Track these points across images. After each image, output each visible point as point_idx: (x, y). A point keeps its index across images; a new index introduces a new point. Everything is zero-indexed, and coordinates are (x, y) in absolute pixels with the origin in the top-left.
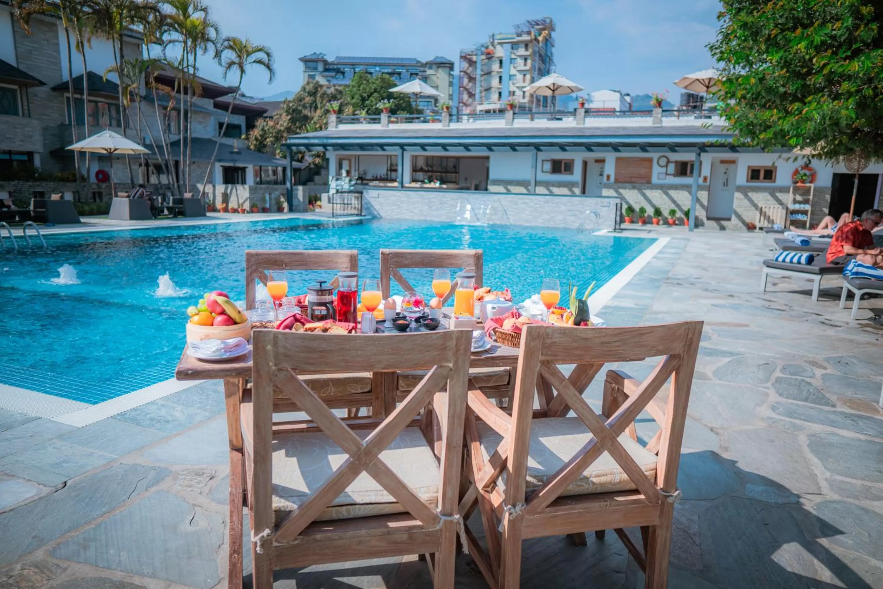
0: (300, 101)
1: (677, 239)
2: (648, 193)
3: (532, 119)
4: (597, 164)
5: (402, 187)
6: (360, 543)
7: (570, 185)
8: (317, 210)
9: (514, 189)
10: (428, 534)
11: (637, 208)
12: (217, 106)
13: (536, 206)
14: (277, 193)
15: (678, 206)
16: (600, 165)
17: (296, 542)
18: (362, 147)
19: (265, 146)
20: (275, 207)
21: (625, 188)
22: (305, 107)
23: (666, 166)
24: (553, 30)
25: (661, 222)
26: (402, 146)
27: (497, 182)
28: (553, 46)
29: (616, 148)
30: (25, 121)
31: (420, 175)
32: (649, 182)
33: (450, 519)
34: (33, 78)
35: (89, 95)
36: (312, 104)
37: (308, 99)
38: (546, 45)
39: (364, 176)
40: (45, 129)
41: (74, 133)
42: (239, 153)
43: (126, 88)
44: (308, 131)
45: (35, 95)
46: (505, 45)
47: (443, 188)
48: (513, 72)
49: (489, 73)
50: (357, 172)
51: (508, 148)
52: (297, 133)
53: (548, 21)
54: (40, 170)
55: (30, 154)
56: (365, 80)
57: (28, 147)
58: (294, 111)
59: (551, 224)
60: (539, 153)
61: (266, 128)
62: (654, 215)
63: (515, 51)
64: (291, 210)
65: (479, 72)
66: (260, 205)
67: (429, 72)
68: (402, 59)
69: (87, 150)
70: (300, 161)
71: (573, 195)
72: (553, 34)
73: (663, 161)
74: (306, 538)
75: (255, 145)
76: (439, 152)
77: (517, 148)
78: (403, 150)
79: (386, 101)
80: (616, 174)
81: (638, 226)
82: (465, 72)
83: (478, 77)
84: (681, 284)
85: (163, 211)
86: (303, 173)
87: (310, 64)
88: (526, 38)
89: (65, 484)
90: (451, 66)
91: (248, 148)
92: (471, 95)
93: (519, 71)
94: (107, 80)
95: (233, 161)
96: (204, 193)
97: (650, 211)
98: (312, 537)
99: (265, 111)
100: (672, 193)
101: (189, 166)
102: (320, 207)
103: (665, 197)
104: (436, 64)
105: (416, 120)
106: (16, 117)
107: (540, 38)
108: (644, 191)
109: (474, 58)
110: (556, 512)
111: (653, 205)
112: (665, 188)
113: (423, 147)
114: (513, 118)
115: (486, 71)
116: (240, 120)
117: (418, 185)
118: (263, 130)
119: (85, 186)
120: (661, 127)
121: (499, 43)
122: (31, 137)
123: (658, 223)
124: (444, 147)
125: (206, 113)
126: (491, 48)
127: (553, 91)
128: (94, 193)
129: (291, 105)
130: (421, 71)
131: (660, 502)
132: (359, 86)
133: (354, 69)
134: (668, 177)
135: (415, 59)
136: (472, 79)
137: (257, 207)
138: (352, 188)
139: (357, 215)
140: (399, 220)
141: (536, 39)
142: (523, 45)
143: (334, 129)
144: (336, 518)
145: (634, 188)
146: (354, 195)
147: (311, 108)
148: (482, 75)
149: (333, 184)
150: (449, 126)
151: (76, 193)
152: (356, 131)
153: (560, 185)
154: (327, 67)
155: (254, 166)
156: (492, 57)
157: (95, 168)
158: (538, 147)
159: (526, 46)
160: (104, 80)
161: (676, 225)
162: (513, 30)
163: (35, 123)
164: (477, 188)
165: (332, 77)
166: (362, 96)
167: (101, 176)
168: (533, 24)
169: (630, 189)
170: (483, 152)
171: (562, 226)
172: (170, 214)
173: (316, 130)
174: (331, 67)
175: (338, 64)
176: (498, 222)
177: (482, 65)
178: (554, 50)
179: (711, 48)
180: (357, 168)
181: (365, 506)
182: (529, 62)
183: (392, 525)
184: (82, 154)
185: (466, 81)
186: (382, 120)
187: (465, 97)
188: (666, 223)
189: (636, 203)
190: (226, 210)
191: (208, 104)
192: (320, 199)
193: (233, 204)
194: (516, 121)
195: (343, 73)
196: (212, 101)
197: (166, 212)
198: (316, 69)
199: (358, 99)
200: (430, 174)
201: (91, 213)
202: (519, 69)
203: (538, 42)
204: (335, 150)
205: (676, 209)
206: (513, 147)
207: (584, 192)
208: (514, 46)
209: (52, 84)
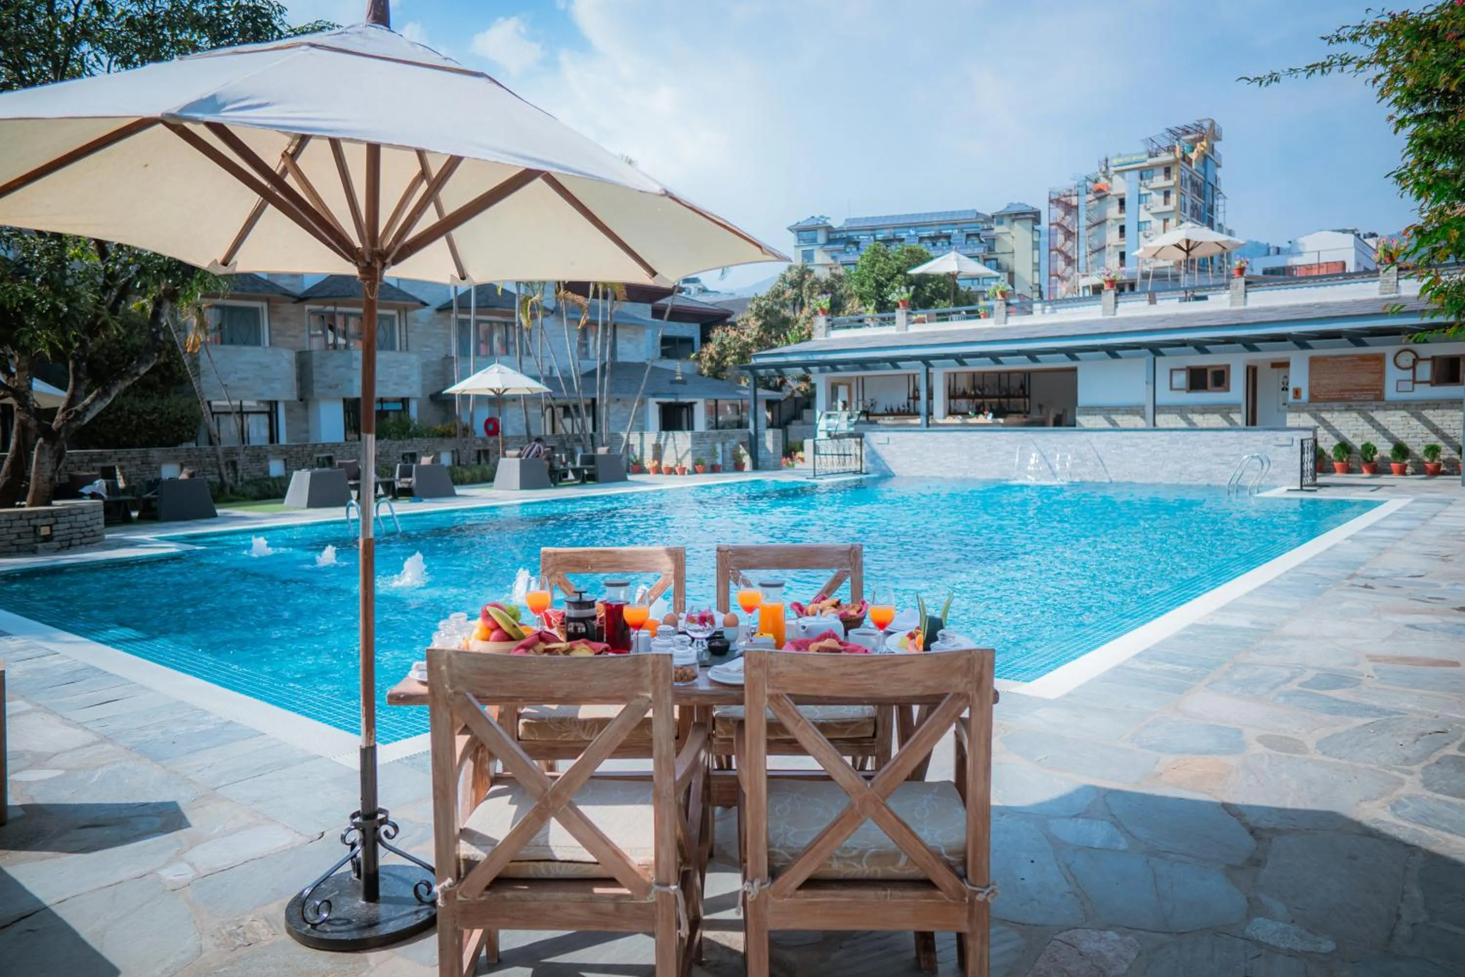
0: (778, 296)
1: (1425, 501)
2: (1379, 416)
3: (1152, 301)
4: (1275, 370)
5: (928, 425)
6: (557, 908)
7: (1225, 410)
8: (798, 465)
9: (1123, 420)
10: (639, 907)
11: (1358, 443)
12: (658, 313)
13: (1153, 449)
14: (734, 442)
15: (1444, 437)
16: (1282, 371)
17: (483, 899)
18: (862, 364)
19: (724, 369)
20: (731, 464)
21: (1331, 410)
22: (784, 305)
23: (1414, 367)
24: (1219, 139)
25: (1409, 470)
26: (926, 360)
27: (1091, 410)
28: (1218, 166)
29: (1301, 341)
30: (401, 356)
31: (963, 404)
32: (1379, 397)
33: (664, 889)
34: (414, 299)
35: (477, 313)
36: (795, 300)
37: (790, 293)
38: (1205, 165)
39: (871, 410)
40: (425, 365)
41: (456, 369)
42: (683, 382)
43: (526, 300)
44: (788, 343)
45: (416, 321)
46: (1127, 174)
47: (999, 424)
48: (1144, 216)
49: (1102, 223)
50: (860, 404)
51: (1104, 353)
52: (773, 347)
53: (1206, 125)
54: (416, 423)
55: (405, 401)
56: (883, 255)
57: (404, 393)
58: (767, 312)
59: (1184, 481)
60: (1159, 359)
61: (725, 342)
62: (1394, 456)
63: (1147, 182)
64: (756, 467)
65: (1083, 222)
66: (707, 462)
67: (998, 229)
68: (953, 213)
69: (471, 393)
70: (778, 389)
71: (1233, 427)
72: (1218, 146)
73: (1406, 359)
74: (494, 895)
75: (709, 368)
76: (987, 366)
77: (1119, 352)
78: (928, 365)
79: (903, 289)
80: (1311, 387)
81: (1363, 477)
82: (1059, 225)
83: (1083, 232)
84: (1371, 588)
85: (566, 476)
86: (784, 406)
87: (805, 235)
88: (1165, 158)
89: (323, 834)
90: (1035, 217)
91: (700, 373)
92: (1070, 261)
93: (1153, 214)
94: (503, 290)
95: (675, 394)
96: (628, 445)
97: (1385, 449)
98: (501, 894)
99: (729, 315)
100: (1429, 414)
101: (607, 406)
102: (802, 460)
103: (1414, 422)
104: (1010, 215)
105: (954, 316)
106: (391, 353)
107: (1193, 156)
108: (1372, 414)
109: (1074, 201)
110: (812, 897)
111: (1391, 438)
112: (1415, 408)
113: (960, 359)
114: (1116, 303)
115: (1095, 221)
116: (691, 330)
117: (958, 420)
118: (721, 344)
119: (467, 442)
120: (1398, 298)
121: (1117, 172)
122: (406, 378)
123: (1403, 472)
124: (995, 357)
125: (637, 325)
126: (1103, 180)
127: (1188, 252)
128: (479, 452)
129: (763, 304)
130: (984, 230)
131: (967, 899)
132: (874, 265)
133: (874, 236)
134: (1417, 386)
135: (974, 211)
136: (1069, 235)
137: (702, 464)
138: (852, 429)
139: (855, 472)
140: (921, 479)
141: (1185, 158)
142: (1162, 171)
143: (824, 338)
144: (534, 876)
145: (1348, 409)
146: (853, 440)
147: (795, 305)
148: (1089, 228)
149: (822, 424)
150: (1006, 322)
151: (455, 453)
152: (856, 339)
153: (1206, 410)
154: (831, 236)
155: (706, 402)
156: (1106, 196)
157: (483, 414)
158: (1155, 349)
159: (1167, 171)
160: (499, 292)
161: (1443, 473)
162: (1142, 148)
163: (413, 358)
164: (1059, 422)
165: (839, 251)
166: (877, 281)
167: (491, 427)
168: (1175, 134)
169: (1340, 411)
170: (1062, 362)
171: (1204, 482)
172: (577, 478)
173: (801, 340)
174: (838, 236)
175: (849, 230)
176: (1088, 478)
177: (1089, 211)
178: (1220, 172)
179: (1399, 177)
180: (860, 397)
181: (565, 864)
182: (1173, 197)
183: (597, 890)
184: (465, 398)
185: (1060, 238)
186: (897, 320)
187: (1061, 264)
188: (1421, 470)
189: (1355, 436)
190: (658, 470)
191: (643, 311)
192: (802, 449)
193: (668, 461)
194: (1120, 305)
195: (857, 244)
196: (649, 306)
197: (571, 476)
198: (814, 241)
199: (871, 286)
200: (979, 401)
201: (473, 481)
202: (1153, 210)
203: (1190, 162)
204: (822, 371)
205: (1441, 443)
206: (1112, 351)
207: (1252, 421)
208: (1144, 174)
209: (438, 304)
